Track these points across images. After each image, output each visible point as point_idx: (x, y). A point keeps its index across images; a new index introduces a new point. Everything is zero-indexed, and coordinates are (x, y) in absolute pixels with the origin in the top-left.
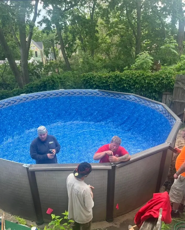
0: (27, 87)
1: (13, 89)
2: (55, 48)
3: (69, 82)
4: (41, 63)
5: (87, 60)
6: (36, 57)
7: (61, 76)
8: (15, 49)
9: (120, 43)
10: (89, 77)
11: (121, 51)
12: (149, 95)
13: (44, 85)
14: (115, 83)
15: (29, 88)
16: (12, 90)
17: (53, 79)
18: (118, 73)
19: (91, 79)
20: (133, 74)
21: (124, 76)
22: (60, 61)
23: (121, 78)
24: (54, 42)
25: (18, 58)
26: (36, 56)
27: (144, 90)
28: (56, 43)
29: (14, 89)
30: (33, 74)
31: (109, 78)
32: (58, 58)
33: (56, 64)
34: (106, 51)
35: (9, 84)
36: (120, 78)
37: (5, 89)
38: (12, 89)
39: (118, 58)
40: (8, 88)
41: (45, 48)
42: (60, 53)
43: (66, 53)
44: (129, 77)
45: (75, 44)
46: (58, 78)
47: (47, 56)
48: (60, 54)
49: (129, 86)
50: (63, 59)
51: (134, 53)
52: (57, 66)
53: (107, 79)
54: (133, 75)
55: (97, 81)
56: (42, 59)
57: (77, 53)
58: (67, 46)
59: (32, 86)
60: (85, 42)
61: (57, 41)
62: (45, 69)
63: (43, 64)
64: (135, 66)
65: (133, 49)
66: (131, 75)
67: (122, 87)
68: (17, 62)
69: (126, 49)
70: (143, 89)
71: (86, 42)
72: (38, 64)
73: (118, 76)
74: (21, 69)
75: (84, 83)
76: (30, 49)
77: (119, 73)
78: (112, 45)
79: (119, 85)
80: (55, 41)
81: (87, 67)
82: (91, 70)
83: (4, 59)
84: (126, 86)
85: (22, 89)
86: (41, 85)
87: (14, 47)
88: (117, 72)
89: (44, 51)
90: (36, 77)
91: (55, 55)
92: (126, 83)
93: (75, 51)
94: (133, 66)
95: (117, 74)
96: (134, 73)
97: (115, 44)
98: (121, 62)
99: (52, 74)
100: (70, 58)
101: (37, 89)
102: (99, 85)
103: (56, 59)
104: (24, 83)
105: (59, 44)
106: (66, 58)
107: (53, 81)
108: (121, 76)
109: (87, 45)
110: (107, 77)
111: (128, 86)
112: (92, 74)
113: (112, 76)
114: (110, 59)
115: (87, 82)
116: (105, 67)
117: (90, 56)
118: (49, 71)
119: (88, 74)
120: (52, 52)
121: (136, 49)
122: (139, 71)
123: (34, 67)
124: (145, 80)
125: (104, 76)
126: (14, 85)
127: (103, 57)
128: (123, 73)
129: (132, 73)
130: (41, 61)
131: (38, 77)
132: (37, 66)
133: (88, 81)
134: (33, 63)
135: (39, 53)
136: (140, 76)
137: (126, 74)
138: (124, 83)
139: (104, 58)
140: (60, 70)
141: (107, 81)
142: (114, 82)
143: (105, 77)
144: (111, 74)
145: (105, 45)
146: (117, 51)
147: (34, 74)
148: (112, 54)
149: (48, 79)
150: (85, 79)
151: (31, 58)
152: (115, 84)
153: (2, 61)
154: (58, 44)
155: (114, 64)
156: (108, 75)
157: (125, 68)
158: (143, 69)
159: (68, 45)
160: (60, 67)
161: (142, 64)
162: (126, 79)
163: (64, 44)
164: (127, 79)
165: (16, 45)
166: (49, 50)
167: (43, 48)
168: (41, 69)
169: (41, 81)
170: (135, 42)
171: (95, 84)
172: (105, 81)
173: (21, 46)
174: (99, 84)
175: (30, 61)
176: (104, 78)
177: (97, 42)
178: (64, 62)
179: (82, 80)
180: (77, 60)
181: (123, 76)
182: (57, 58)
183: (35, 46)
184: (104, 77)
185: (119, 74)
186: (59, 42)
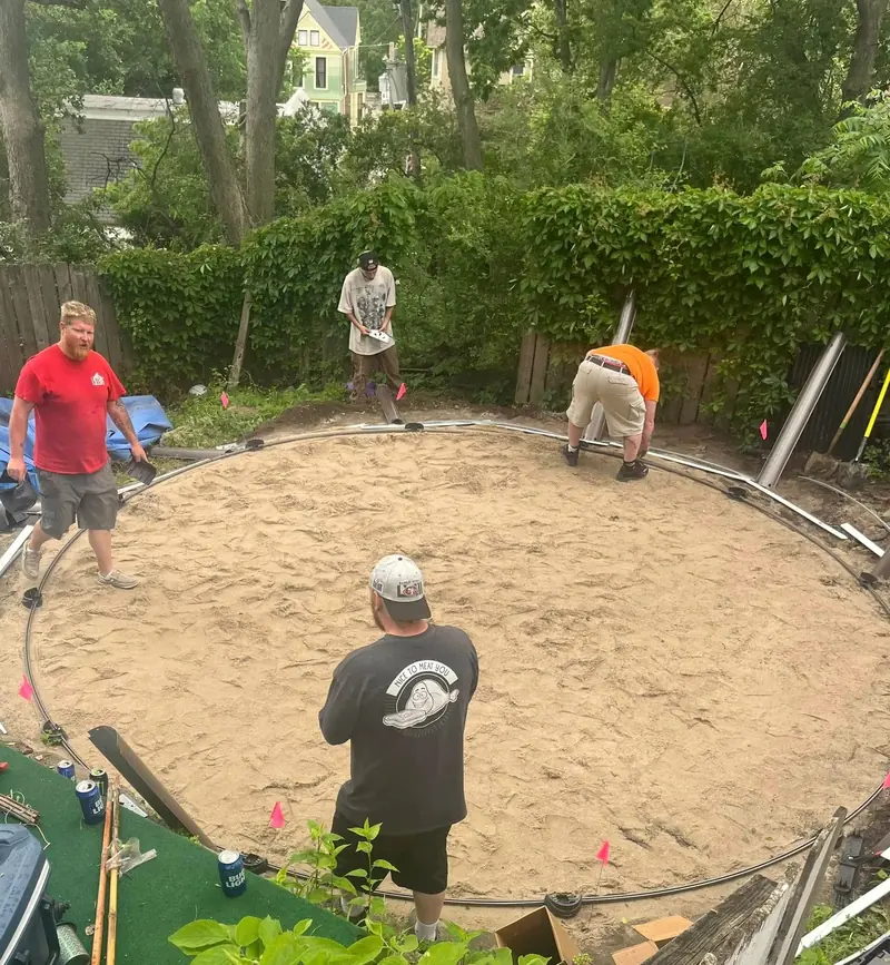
0: (260, 243)
1: (197, 245)
2: (417, 40)
3: (460, 229)
4: (340, 122)
5: (571, 115)
6: (318, 85)
7: (431, 193)
8: (225, 39)
9: (766, 28)
10: (566, 208)
11: (764, 72)
12: (874, 331)
13: (337, 235)
14: (698, 249)
15: (270, 244)
16: (190, 249)
17: (386, 210)
18: (721, 194)
19: (576, 219)
20: (805, 205)
21: (754, 214)
22: (436, 118)
23: (737, 227)
24: (417, 12)
25: (232, 88)
26: (321, 82)
27: (852, 299)
28: (425, 20)
29: (201, 249)
30: (292, 176)
31: (669, 221)
32: (424, 97)
33: (409, 129)
34: (681, 72)
35: (179, 223)
36: (728, 225)
37: (159, 245)
38: (191, 244)
39: (742, 109)
40: (174, 241)
41: (369, 37)
42: (440, 70)
43: (468, 69)
44: (780, 222)
45: (523, 23)
46: (412, 204)
47: (373, 86)
48: (440, 78)
49: (772, 272)
50: (447, 105)
51: (837, 91)
52: (419, 140)
53: (659, 220)
54: (802, 215)
55: (602, 232)
56: (348, 98)
57: (527, 71)
58: (479, 32)
59: (283, 239)
60: (576, 16)
61: (432, 7)
62: (352, 152)
63: (348, 124)
64: (827, 163)
65: (832, 66)
66: (793, 210)
67: (731, 273)
68: (227, 108)
69: (793, 68)
70: (844, 295)
71: (583, 18)
72: (323, 125)
73: (724, 211)
74: (245, 146)
75: (538, 240)
76: (295, 44)
77: (728, 193)
78: (722, 37)
79: (715, 265)
80: (421, 7)
81: (566, 151)
82: (581, 169)
83: (169, 94)
84: (753, 268)
85: (237, 247)
86: (324, 233)
87: (217, 32)
88: (718, 188)
89: (362, 55)
90: (303, 191)
91: (414, 82)
92: (756, 252)
93: (517, 60)
94: (815, 161)
95: (717, 203)
96: (811, 200)
97: (738, 33)
98: (754, 137)
99: (385, 180)
100: (485, 97)
101: (306, 256)
102: (614, 256)
103: (412, 100)
104: (246, 221)
105: (441, 23)
106: (464, 100)
107: (384, 217)
108: (738, 215)
109: (585, 34)
110: (658, 213)
111: (768, 272)
112: (587, 196)
113: (688, 209)
114: (697, 115)
115: (552, 237)
116: (661, 160)
117: (592, 95)
118: (371, 166)
119: (561, 192)
120: (397, 65)
121: (853, 66)
122: (841, 193)
123: (303, 142)
124: (866, 246)
125: (646, 208)
126: (203, 226)
127: (661, 98)
128: (750, 199)
129: (802, 198)
130: (340, 110)
131: (318, 191)
132: (321, 136)
133: (560, 233)
134: (298, 117)
135: (334, 67)
136: (841, 223)
137: (767, 202)
138: (746, 253)
139: (666, 108)
140: (430, 163)
141: (657, 236)
142: (693, 245)
143: (650, 213)
144: (690, 198)
145: (679, 37)
146: (745, 72)
147: (300, 175)
148: (714, 89)
149: (361, 208)
150: (545, 219)
151: (294, 91)
152: (700, 256)
153: (160, 104)
154: (432, 23)
155: (717, 147)
156: (667, 201)
157: (769, 171)
158: (868, 184)
159: (486, 30)
160: (431, 146)
161: (864, 156)
162: (763, 233)
163: (464, 21)
164: (768, 233)
165: (231, 22)
166: (386, 49)
167: (358, 40)
168: (335, 151)
169: (324, 215)
170: (851, 30)
171: (593, 246)
172: (644, 237)
173: (254, 26)
174: (613, 250)
175: (288, 109)
176: (642, 218)
177: (640, 17)
178: (450, 117)
179: (526, 221)
180: (523, 109)
181: (747, 215)
182: (419, 96)
183: (318, 27)
184: (643, 214)
185: (730, 201)
186: (441, 14)
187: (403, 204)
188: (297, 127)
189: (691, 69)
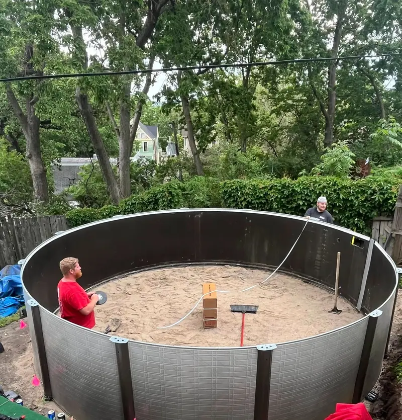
0: (126, 204)
1: (103, 206)
2: (178, 135)
3: (199, 195)
4: (153, 162)
5: (234, 157)
6: (145, 151)
7: (186, 185)
8: (112, 138)
9: (295, 125)
10: (234, 187)
11: (296, 139)
12: (346, 221)
13: (153, 199)
14: (281, 198)
15: (129, 204)
16: (100, 207)
17: (170, 191)
18: (286, 180)
19: (238, 190)
20: (316, 182)
21: (299, 186)
22: (186, 159)
23: (293, 191)
24: (177, 127)
25: (114, 153)
26: (146, 149)
27: (337, 212)
28: (181, 129)
29: (104, 207)
30: (137, 180)
31: (270, 189)
32: (182, 153)
33: (177, 163)
34: (269, 141)
35: (96, 199)
36: (290, 190)
37: (89, 207)
38: (100, 206)
39: (290, 152)
40: (94, 205)
41: (162, 135)
42: (187, 143)
43: (197, 144)
44: (308, 188)
45: (214, 128)
46: (179, 188)
47: (164, 150)
48: (187, 147)
49: (308, 204)
50: (190, 155)
51: (322, 144)
52: (181, 166)
53: (266, 190)
54: (315, 185)
55: (247, 194)
56: (155, 154)
57: (217, 143)
58: (199, 132)
59: (134, 202)
60: (232, 125)
61: (183, 125)
62: (158, 172)
63: (156, 163)
64: (321, 169)
65: (319, 136)
66: (312, 184)
67: (294, 206)
68: (113, 160)
69: (306, 137)
70: (334, 211)
71: (234, 126)
72: (147, 163)
73: (288, 186)
74: (119, 173)
75: (225, 198)
76: (136, 139)
77: (289, 180)
78: (281, 129)
79: (288, 203)
80: (179, 125)
81: (233, 168)
82: (239, 173)
83: (91, 156)
84: (301, 203)
85: (117, 206)
86: (149, 199)
87: (109, 136)
88: (286, 178)
89: (160, 140)
90: (141, 185)
91: (178, 149)
92: (301, 198)
93: (213, 139)
94: (317, 169)
95: (286, 183)
96: (317, 180)
97: (286, 127)
98: (296, 160)
99: (170, 180)
100: (204, 152)
101: (142, 207)
102: (253, 202)
103: (178, 154)
104: (120, 197)
105: (186, 130)
106: (196, 154)
107: (170, 193)
108: (293, 187)
109: (235, 130)
110: (266, 187)
111: (306, 204)
112: (240, 183)
113: (276, 186)
114: (275, 154)
115: (230, 196)
116: (266, 170)
117: (239, 150)
118: (165, 175)
119: (232, 181)
120: (172, 143)
121: (326, 135)
122: (328, 178)
123: (140, 170)
124: (338, 194)
125: (262, 186)
126: (105, 199)
127: (264, 149)
128: (297, 181)
129: (314, 180)
130: (153, 158)
131: (146, 185)
132: (147, 167)
133: (233, 195)
134: (138, 162)
135: (150, 145)
136: (329, 187)
137: (303, 182)
138: (298, 199)
139: (266, 152)
140: (185, 174)
141: (267, 194)
142: (279, 196)
143: (263, 188)
144: (275, 182)
145: (267, 130)
146: (290, 139)
147: (140, 180)
148: (281, 145)
149: (161, 190)
150: (227, 191)
151: (136, 154)
152: (282, 200)
153: (88, 159)
154: (183, 130)
155: (283, 164)
156: (268, 183)
157: (301, 173)
158: (335, 173)
159: (201, 131)
160: (185, 168)
161: (333, 165)
162: (303, 192)
163: (194, 129)
164: (304, 192)
165: (114, 133)
166: (168, 139)
167: (158, 136)
168: (152, 171)
169: (149, 193)
170: (324, 125)
171: (245, 199)
172: (262, 195)
173: (121, 134)
174: (252, 200)
175: (134, 159)
176: (261, 189)
177: (253, 124)
178: (191, 159)
179: (220, 192)
180: (217, 155)
181: (296, 187)
182: (180, 153)
183: (144, 133)
184: (261, 187)
185: (289, 182)
186: (186, 127)
187: (177, 188)
188: (138, 165)
189: (272, 139)
